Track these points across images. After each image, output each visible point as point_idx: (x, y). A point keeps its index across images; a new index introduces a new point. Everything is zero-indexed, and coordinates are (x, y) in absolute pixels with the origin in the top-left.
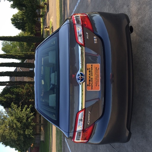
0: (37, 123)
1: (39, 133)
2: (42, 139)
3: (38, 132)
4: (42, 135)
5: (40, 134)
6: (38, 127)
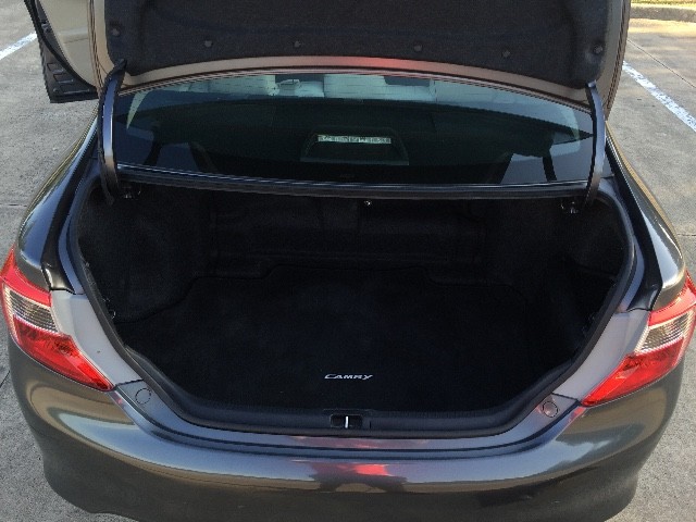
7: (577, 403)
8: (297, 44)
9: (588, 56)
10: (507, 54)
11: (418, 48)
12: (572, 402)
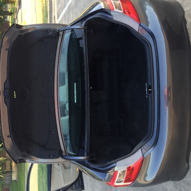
0: (7, 158)
1: (10, 170)
2: (14, 178)
3: (8, 168)
4: (14, 173)
5: (11, 172)
6: (8, 163)
7: (140, 25)
8: (52, 109)
9: (50, 33)
10: (51, 54)
11: (51, 78)
12: (140, 26)
